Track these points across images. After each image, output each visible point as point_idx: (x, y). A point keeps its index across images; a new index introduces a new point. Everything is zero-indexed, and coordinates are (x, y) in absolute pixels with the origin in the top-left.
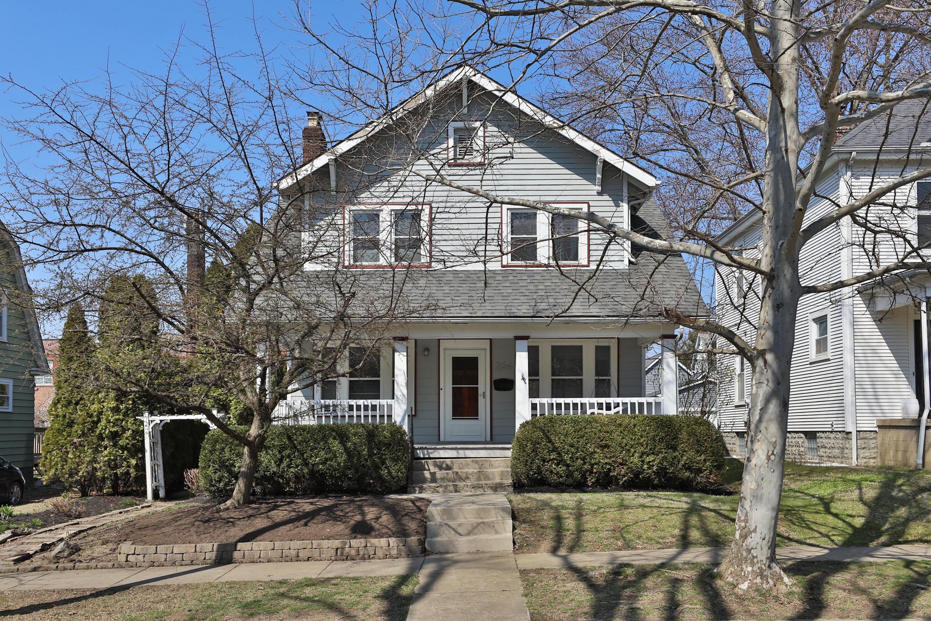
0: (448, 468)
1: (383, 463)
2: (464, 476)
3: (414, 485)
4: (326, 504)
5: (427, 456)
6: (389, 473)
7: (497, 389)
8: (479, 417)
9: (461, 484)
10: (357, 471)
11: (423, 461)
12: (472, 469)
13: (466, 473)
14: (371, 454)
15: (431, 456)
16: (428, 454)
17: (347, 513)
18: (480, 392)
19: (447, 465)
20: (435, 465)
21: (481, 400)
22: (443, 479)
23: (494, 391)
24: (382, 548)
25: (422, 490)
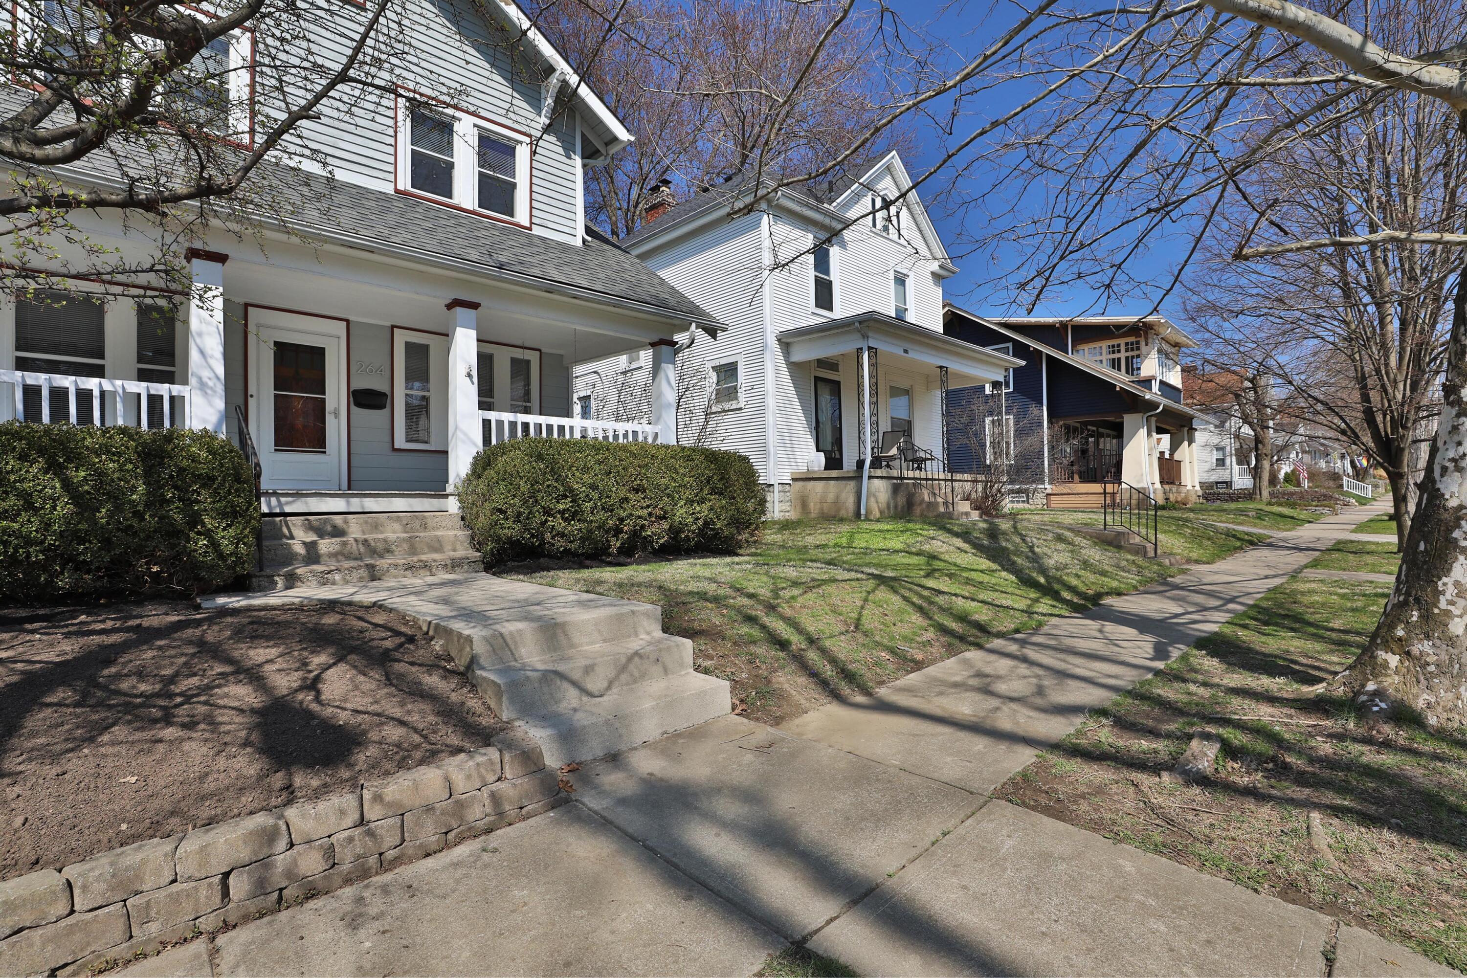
0: (337, 532)
1: (194, 520)
2: (380, 546)
3: (268, 571)
4: (51, 656)
5: (278, 510)
6: (214, 544)
7: (358, 404)
8: (327, 450)
9: (382, 563)
10: (107, 543)
11: (278, 519)
12: (393, 533)
13: (385, 541)
14: (156, 500)
15: (288, 509)
16: (280, 504)
17: (172, 680)
18: (329, 406)
19: (334, 527)
20: (310, 527)
21: (330, 420)
22: (334, 555)
23: (354, 408)
24: (429, 809)
25: (292, 581)
